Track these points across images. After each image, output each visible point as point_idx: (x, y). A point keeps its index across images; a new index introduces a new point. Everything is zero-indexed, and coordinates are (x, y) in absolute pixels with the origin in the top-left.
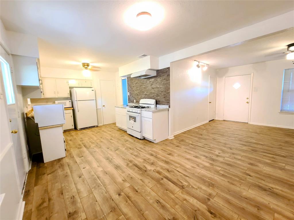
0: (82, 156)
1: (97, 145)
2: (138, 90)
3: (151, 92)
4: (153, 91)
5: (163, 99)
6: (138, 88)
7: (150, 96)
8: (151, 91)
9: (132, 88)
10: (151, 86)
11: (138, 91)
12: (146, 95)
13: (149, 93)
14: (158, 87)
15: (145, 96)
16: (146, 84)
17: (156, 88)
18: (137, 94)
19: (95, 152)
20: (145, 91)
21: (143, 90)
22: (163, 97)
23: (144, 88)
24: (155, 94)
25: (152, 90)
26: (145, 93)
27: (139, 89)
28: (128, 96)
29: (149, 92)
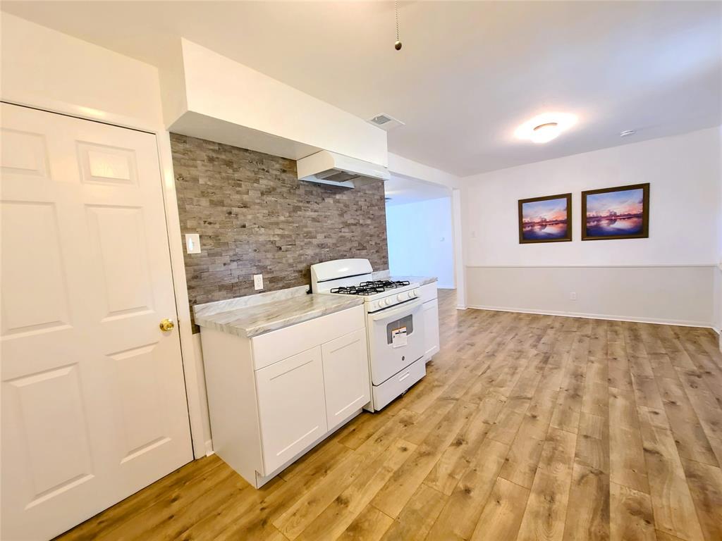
0: (648, 454)
1: (550, 460)
2: (277, 224)
3: (341, 237)
4: (348, 235)
5: (376, 256)
6: (282, 218)
7: (339, 251)
8: (340, 234)
9: (235, 210)
10: (341, 215)
11: (279, 232)
12: (321, 246)
13: (334, 241)
14: (361, 222)
15: (317, 250)
16: (320, 206)
17: (355, 225)
18: (273, 242)
19: (586, 437)
20: (317, 232)
21: (306, 227)
22: (374, 251)
23: (314, 220)
24: (355, 244)
25: (343, 230)
26: (320, 238)
27: (288, 222)
28: (187, 256)
29: (333, 235)
